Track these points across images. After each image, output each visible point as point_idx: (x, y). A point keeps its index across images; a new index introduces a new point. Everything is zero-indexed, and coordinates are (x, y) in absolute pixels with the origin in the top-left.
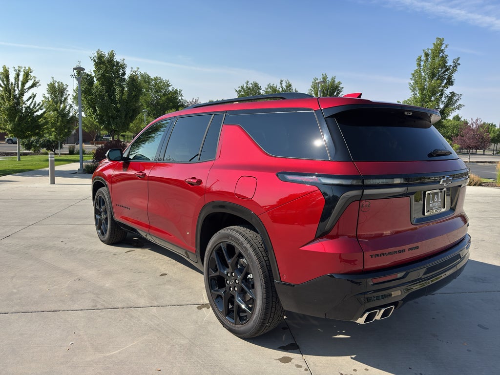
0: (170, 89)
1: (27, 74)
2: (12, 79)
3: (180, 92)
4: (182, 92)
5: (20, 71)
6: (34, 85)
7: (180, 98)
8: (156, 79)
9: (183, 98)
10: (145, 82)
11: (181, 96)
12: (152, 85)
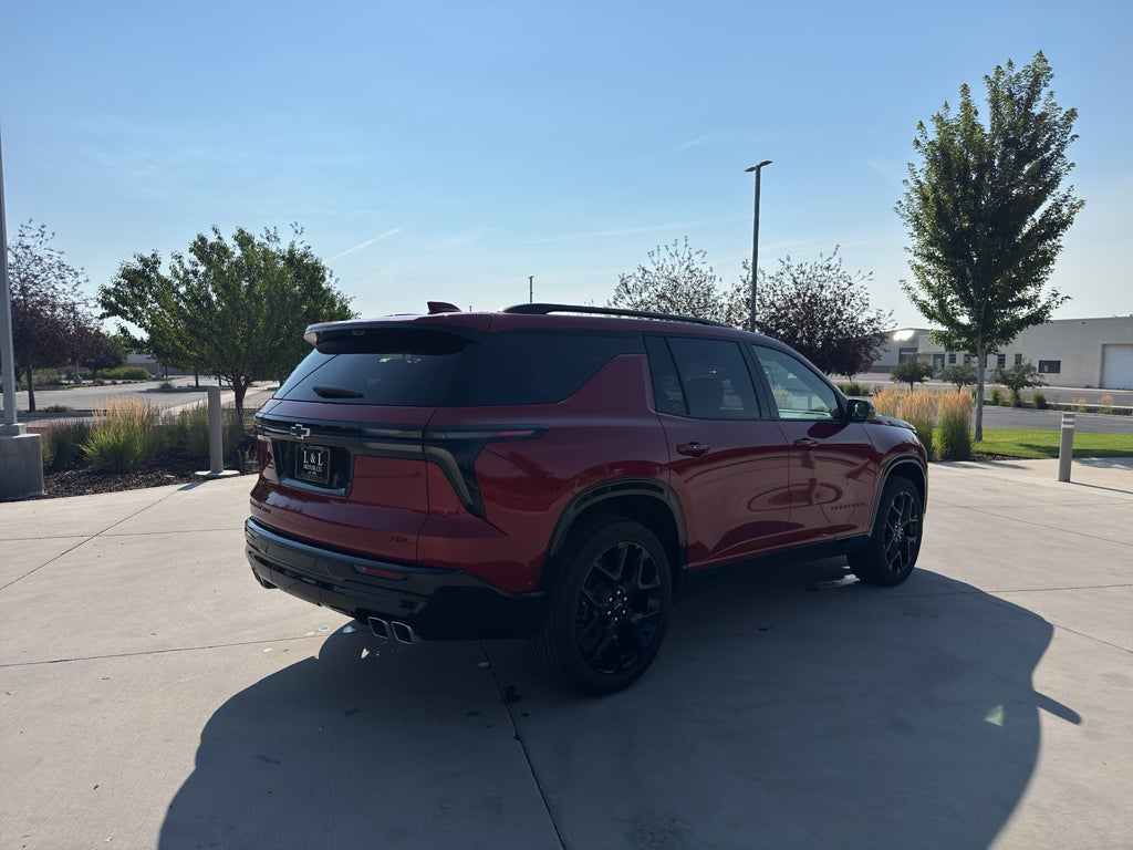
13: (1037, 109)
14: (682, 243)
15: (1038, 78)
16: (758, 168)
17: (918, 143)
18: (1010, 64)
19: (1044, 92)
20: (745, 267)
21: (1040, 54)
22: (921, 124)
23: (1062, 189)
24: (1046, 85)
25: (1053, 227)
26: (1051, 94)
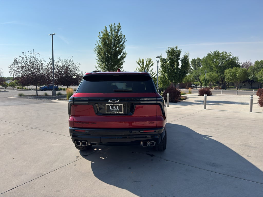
0: (231, 57)
1: (150, 62)
2: (145, 64)
3: (237, 58)
4: (239, 58)
5: (147, 60)
6: (152, 65)
7: (237, 61)
8: (223, 53)
9: (238, 61)
10: (216, 55)
11: (238, 60)
12: (220, 57)
13: (119, 34)
14: (32, 51)
15: (119, 28)
16: (52, 35)
17: (99, 37)
18: (114, 24)
19: (120, 31)
20: (50, 59)
21: (119, 23)
22: (100, 33)
23: (124, 50)
24: (120, 30)
25: (123, 58)
26: (121, 31)
